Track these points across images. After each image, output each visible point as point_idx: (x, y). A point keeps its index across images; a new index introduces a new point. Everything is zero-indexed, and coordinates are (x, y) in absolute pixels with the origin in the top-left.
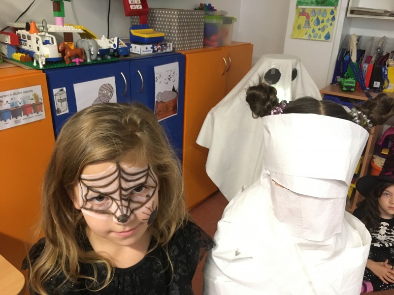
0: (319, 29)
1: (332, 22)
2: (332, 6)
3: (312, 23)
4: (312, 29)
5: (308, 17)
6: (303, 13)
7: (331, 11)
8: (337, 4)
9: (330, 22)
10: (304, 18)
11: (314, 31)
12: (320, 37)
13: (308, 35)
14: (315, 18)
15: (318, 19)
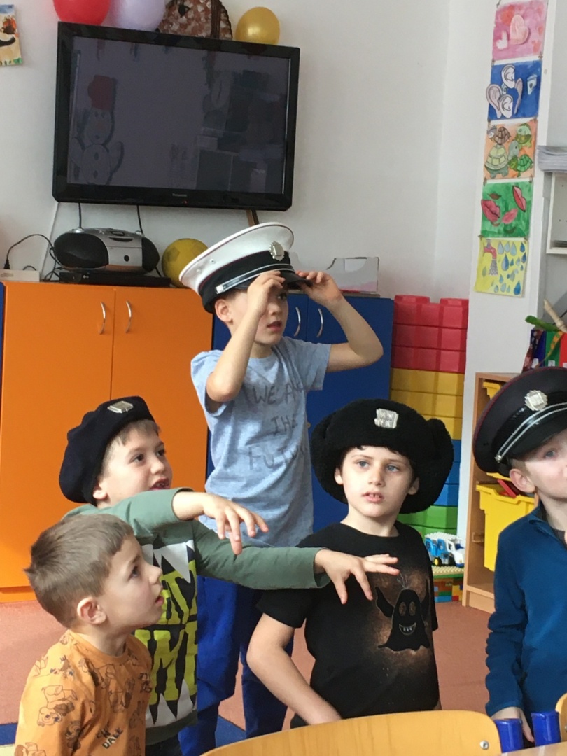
0: (508, 277)
1: (524, 265)
2: (521, 237)
3: (499, 265)
4: (498, 277)
5: (494, 255)
6: (488, 249)
7: (520, 245)
8: (528, 233)
9: (521, 263)
10: (489, 255)
11: (501, 279)
12: (508, 291)
13: (494, 286)
14: (503, 257)
15: (506, 258)
